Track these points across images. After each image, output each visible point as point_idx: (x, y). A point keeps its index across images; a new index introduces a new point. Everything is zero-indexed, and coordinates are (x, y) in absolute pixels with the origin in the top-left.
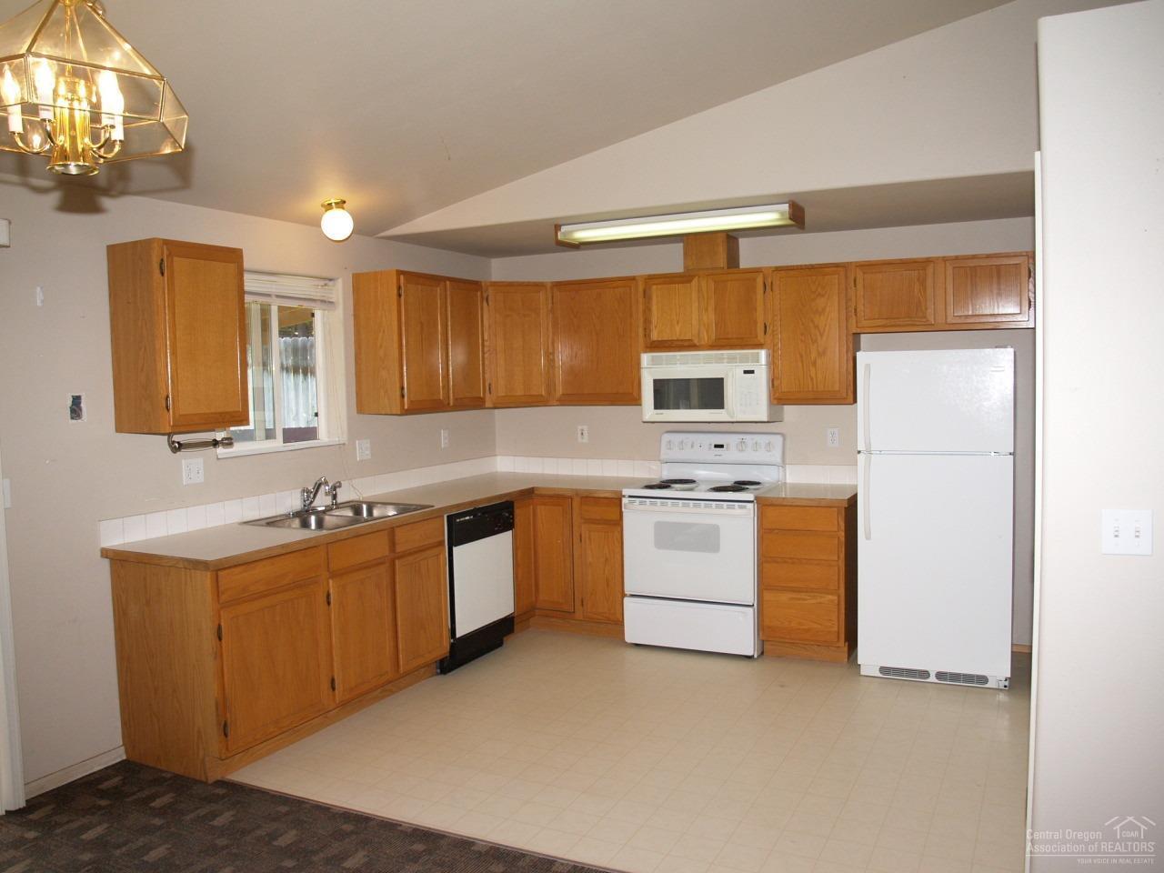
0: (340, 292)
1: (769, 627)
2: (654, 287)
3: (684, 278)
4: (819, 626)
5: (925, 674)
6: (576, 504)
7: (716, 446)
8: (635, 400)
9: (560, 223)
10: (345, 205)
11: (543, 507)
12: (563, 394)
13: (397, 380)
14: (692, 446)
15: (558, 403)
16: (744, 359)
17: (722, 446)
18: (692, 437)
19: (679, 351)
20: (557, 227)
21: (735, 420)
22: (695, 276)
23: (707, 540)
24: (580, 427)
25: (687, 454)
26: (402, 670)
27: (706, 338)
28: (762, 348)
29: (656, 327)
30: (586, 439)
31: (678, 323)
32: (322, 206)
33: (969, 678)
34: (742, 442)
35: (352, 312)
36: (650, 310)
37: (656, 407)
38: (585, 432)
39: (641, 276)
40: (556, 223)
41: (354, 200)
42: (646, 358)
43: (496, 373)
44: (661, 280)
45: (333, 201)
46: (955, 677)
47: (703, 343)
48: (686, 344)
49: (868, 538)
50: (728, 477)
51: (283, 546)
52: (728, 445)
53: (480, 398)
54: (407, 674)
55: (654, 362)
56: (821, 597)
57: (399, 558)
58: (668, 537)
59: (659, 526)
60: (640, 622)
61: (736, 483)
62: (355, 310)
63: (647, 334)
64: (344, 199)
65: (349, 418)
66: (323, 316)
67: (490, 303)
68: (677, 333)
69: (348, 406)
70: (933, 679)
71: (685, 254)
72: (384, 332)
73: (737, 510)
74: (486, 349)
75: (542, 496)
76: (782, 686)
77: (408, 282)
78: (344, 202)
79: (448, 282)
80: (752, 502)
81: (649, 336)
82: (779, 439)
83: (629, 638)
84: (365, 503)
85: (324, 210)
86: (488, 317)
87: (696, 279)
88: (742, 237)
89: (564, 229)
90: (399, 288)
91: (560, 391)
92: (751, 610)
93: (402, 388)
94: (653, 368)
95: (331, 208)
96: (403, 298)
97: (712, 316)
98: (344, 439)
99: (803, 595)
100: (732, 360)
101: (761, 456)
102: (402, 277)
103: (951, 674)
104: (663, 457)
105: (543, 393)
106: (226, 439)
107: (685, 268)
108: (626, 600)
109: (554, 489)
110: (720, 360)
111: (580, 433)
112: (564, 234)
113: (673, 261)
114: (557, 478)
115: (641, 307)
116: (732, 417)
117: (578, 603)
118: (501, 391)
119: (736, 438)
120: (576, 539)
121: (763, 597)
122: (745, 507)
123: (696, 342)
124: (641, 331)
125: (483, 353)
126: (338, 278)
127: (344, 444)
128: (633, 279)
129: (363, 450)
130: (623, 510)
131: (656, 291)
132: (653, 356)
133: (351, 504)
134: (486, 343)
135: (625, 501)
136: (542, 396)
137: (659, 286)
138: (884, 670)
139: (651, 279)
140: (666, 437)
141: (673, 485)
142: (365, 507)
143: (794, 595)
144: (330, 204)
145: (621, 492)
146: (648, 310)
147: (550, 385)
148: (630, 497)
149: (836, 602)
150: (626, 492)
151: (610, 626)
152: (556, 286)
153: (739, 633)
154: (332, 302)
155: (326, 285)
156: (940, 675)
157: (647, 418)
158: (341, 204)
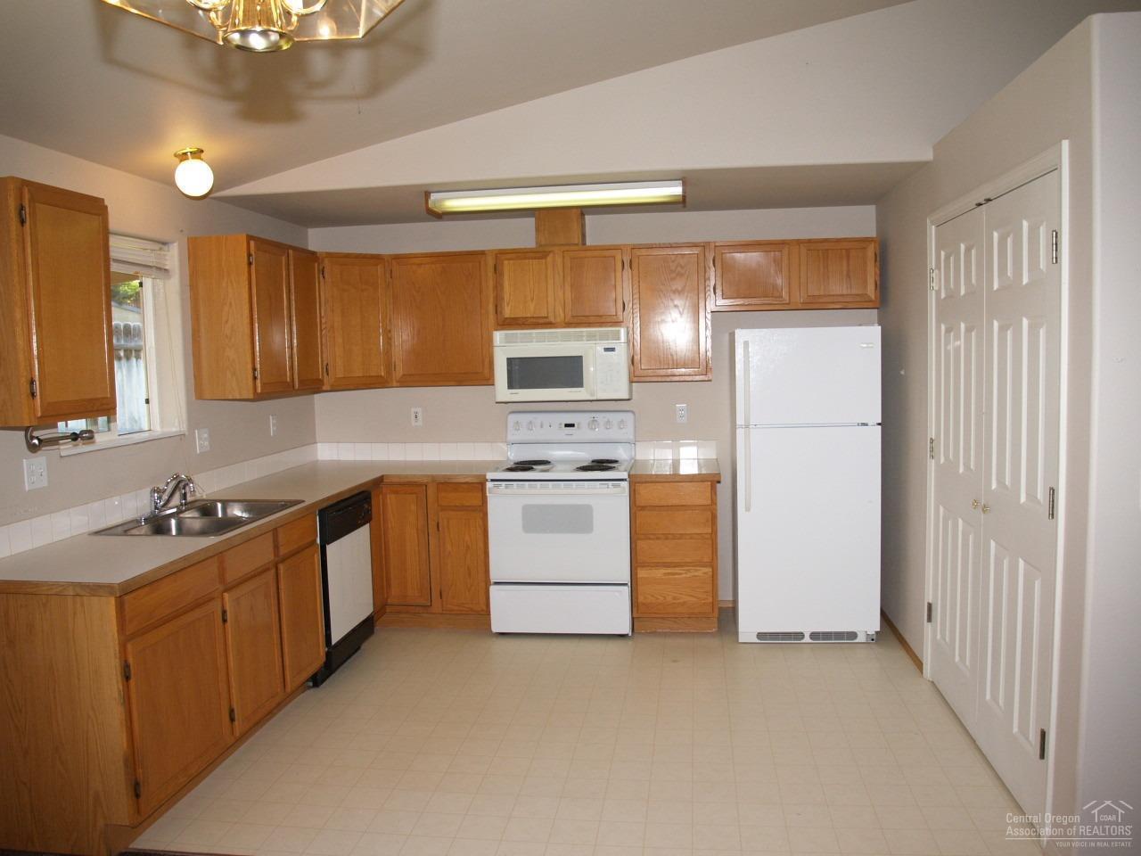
0: (173, 257)
1: (644, 604)
2: (506, 262)
3: (539, 253)
4: (694, 599)
5: (800, 635)
6: (431, 491)
7: (567, 425)
8: (488, 380)
9: (430, 190)
10: (203, 155)
11: (393, 496)
12: (404, 375)
13: (249, 359)
14: (542, 427)
15: (398, 384)
16: (604, 337)
17: (572, 425)
18: (541, 417)
19: (534, 328)
20: (427, 195)
21: (595, 398)
22: (550, 252)
23: (578, 520)
24: (413, 410)
25: (537, 434)
26: (289, 689)
27: (562, 315)
28: (620, 326)
29: (508, 304)
30: (420, 423)
31: (532, 299)
32: (176, 155)
33: (839, 635)
34: (594, 421)
35: (188, 283)
36: (502, 286)
37: (511, 386)
38: (419, 416)
39: (491, 251)
40: (426, 189)
41: (214, 149)
42: (498, 336)
43: (333, 353)
44: (514, 255)
45: (188, 150)
46: (827, 635)
47: (558, 320)
48: (541, 321)
49: (748, 509)
50: (587, 455)
51: (184, 558)
52: (578, 424)
53: (320, 380)
54: (293, 692)
55: (508, 340)
56: (696, 570)
57: (283, 561)
58: (537, 520)
59: (527, 509)
60: (507, 610)
61: (593, 461)
62: (191, 280)
63: (498, 309)
64: (203, 149)
65: (189, 403)
66: (154, 287)
67: (326, 276)
68: (530, 310)
69: (188, 390)
70: (807, 639)
71: (537, 230)
72: (231, 304)
73: (609, 488)
74: (323, 326)
75: (392, 484)
76: (675, 661)
77: (258, 249)
78: (202, 151)
79: (291, 252)
80: (625, 480)
81: (501, 313)
82: (630, 415)
83: (496, 628)
84: (220, 501)
85: (177, 160)
86: (325, 291)
87: (551, 255)
88: (589, 214)
89: (434, 197)
90: (249, 255)
91: (399, 371)
92: (626, 588)
93: (254, 370)
94: (507, 346)
95: (187, 159)
96: (253, 266)
97: (568, 294)
98: (184, 428)
99: (677, 570)
100: (591, 337)
101: (614, 433)
102: (252, 243)
103: (823, 633)
104: (511, 438)
105: (383, 374)
106: (86, 432)
107: (537, 243)
108: (493, 589)
109: (406, 476)
110: (579, 338)
111: (413, 416)
112: (434, 202)
113: (524, 236)
114: (406, 464)
115: (491, 284)
116: (592, 395)
117: (435, 594)
118: (339, 371)
119: (588, 417)
120: (432, 529)
121: (636, 574)
122: (619, 486)
123: (552, 319)
124: (491, 308)
125: (321, 331)
126: (173, 242)
127: (184, 435)
128: (483, 253)
129: (201, 442)
130: (488, 494)
131: (507, 267)
132: (506, 334)
133: (197, 504)
134: (323, 321)
135: (489, 485)
136: (381, 376)
137: (511, 262)
138: (760, 636)
139: (501, 254)
140: (512, 418)
141: (534, 467)
142: (219, 505)
143: (669, 570)
144: (185, 154)
145: (485, 476)
146: (498, 287)
147: (389, 366)
148: (492, 480)
149: (711, 574)
150: (490, 476)
151: (477, 617)
152: (394, 259)
153: (614, 613)
154: (165, 270)
155: (161, 249)
156: (814, 636)
157: (499, 399)
158: (198, 154)
